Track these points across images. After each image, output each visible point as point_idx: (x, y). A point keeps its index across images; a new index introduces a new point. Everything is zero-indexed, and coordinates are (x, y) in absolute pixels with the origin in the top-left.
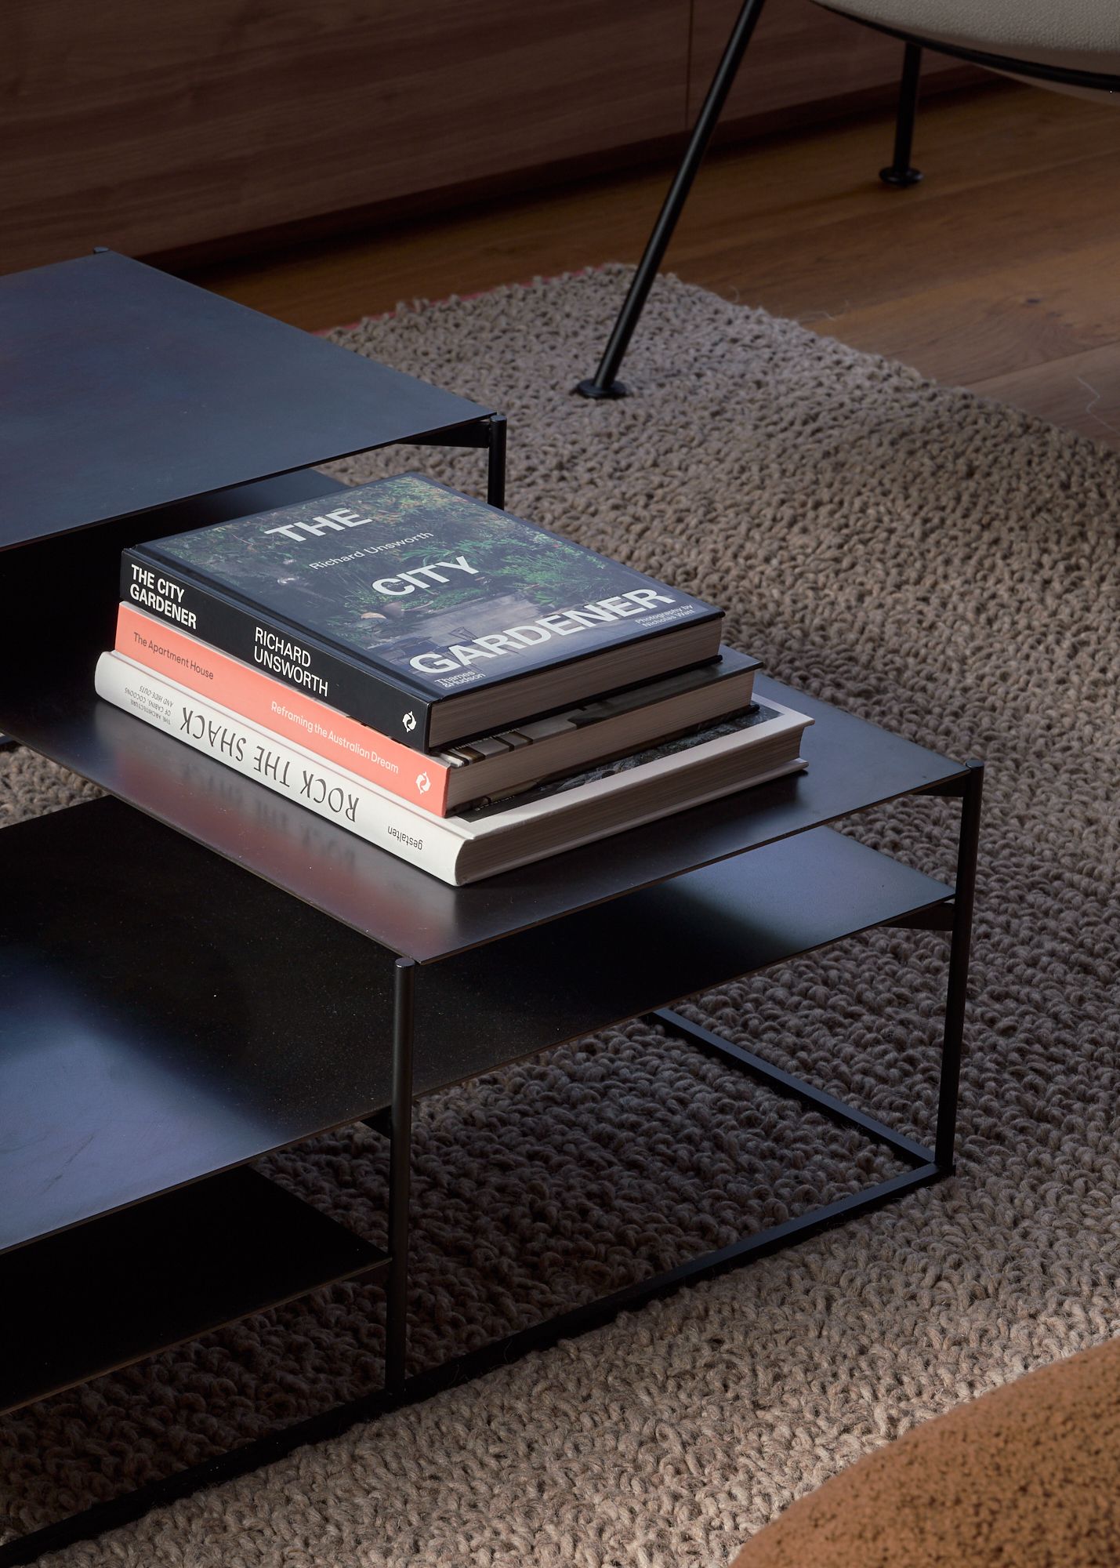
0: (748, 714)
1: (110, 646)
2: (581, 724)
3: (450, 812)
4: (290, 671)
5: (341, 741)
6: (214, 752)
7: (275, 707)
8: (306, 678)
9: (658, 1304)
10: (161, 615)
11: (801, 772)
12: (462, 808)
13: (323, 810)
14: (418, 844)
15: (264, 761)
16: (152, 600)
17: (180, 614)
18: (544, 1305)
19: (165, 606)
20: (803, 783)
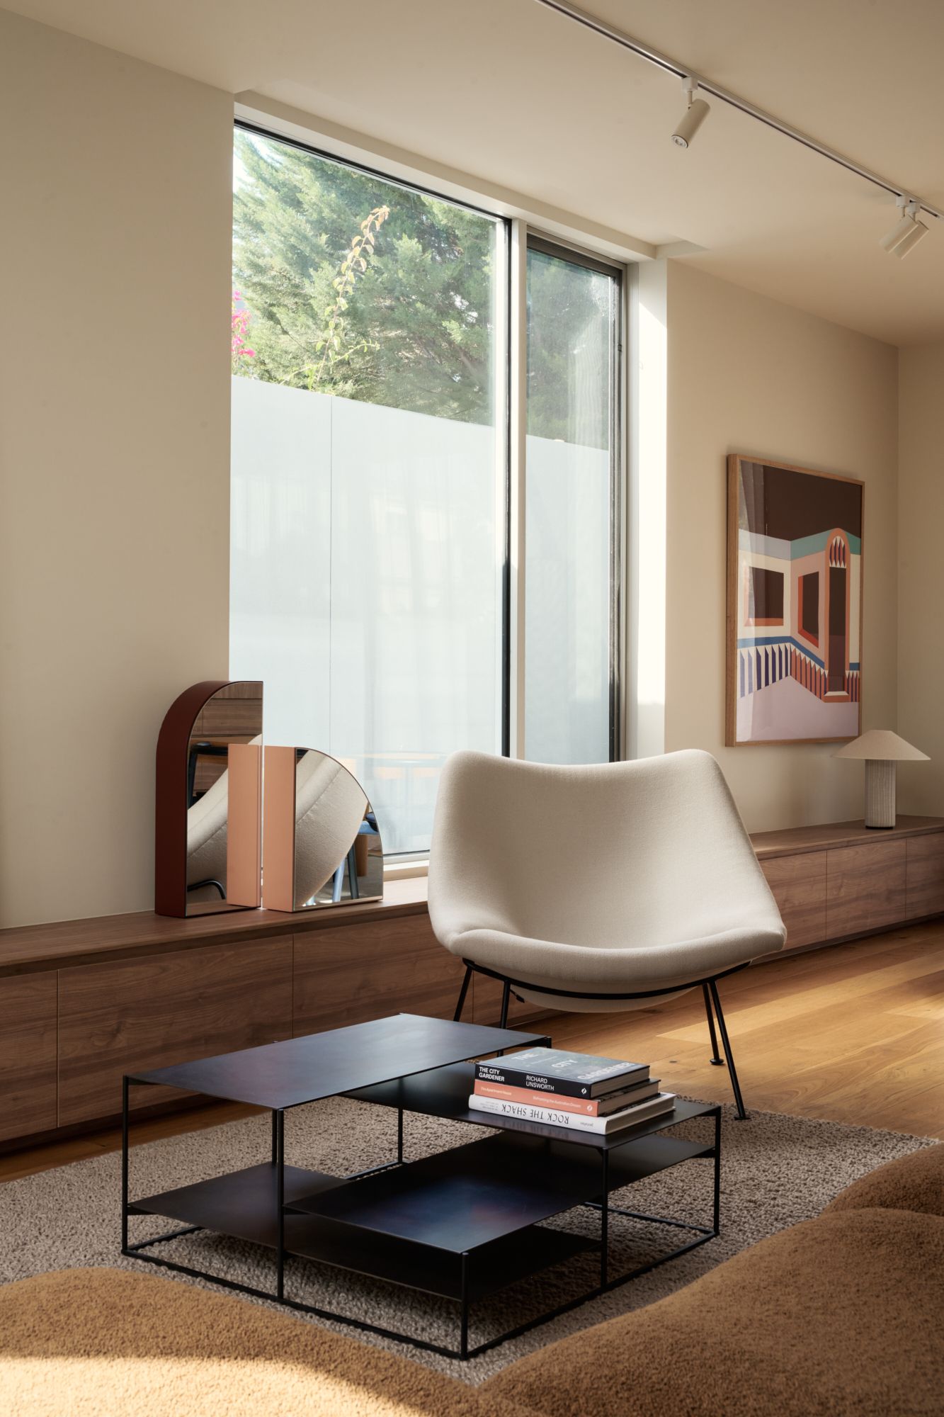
0: (658, 1095)
1: (473, 1093)
2: (625, 1093)
3: (600, 1115)
4: (539, 1086)
5: (559, 1103)
6: (516, 1115)
7: (534, 1098)
8: (546, 1087)
9: (654, 1269)
10: (491, 1080)
11: (674, 1111)
12: (602, 1115)
13: (557, 1123)
14: (591, 1125)
15: (533, 1114)
16: (487, 1076)
17: (498, 1078)
18: (629, 1269)
19: (493, 1077)
20: (675, 1113)
